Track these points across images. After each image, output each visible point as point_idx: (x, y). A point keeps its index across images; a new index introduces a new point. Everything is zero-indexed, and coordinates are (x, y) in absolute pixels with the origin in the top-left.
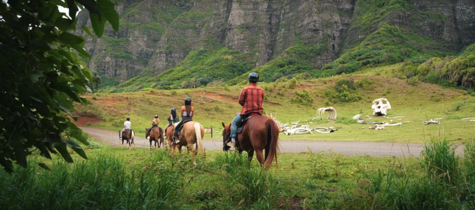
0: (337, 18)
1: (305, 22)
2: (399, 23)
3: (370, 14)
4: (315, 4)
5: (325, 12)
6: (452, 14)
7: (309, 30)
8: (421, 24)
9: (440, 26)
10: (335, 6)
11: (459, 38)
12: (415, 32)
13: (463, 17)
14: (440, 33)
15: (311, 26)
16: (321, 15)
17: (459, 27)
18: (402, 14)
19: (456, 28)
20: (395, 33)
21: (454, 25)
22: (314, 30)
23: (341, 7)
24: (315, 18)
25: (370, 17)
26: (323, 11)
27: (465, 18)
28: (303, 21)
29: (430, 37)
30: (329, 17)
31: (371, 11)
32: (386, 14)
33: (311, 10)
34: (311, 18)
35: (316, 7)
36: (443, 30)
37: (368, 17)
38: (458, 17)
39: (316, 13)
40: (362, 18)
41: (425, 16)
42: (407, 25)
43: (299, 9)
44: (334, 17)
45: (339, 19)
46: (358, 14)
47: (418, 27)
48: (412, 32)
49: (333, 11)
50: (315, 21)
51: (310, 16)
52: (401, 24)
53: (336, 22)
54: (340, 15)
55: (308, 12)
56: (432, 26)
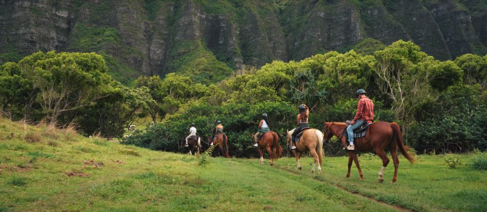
0: (53, 34)
1: (21, 32)
2: (113, 53)
3: (87, 40)
4: (32, 16)
5: (43, 27)
6: (147, 53)
7: (25, 40)
8: (128, 56)
9: (140, 61)
10: (52, 23)
11: (151, 71)
12: (123, 62)
13: (154, 56)
14: (140, 66)
15: (28, 37)
16: (38, 28)
17: (151, 63)
18: (115, 46)
19: (150, 64)
20: (112, 62)
21: (148, 61)
22: (31, 42)
23: (57, 25)
24: (33, 30)
25: (88, 42)
26: (40, 25)
27: (156, 57)
28: (18, 29)
29: (133, 68)
30: (47, 32)
31: (88, 37)
32: (103, 43)
33: (28, 21)
34: (28, 29)
35: (34, 20)
36: (142, 64)
37: (85, 42)
38: (151, 56)
39: (33, 25)
40: (80, 41)
41: (131, 51)
42: (118, 55)
43: (13, 16)
44: (51, 33)
45: (55, 35)
46: (77, 37)
47: (125, 59)
48: (122, 62)
49: (50, 27)
50: (33, 33)
51: (27, 27)
52: (114, 54)
53: (53, 38)
54: (56, 33)
55: (25, 22)
56: (135, 59)
